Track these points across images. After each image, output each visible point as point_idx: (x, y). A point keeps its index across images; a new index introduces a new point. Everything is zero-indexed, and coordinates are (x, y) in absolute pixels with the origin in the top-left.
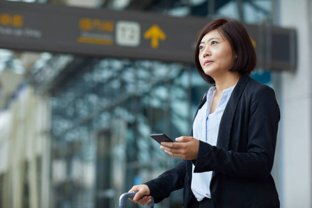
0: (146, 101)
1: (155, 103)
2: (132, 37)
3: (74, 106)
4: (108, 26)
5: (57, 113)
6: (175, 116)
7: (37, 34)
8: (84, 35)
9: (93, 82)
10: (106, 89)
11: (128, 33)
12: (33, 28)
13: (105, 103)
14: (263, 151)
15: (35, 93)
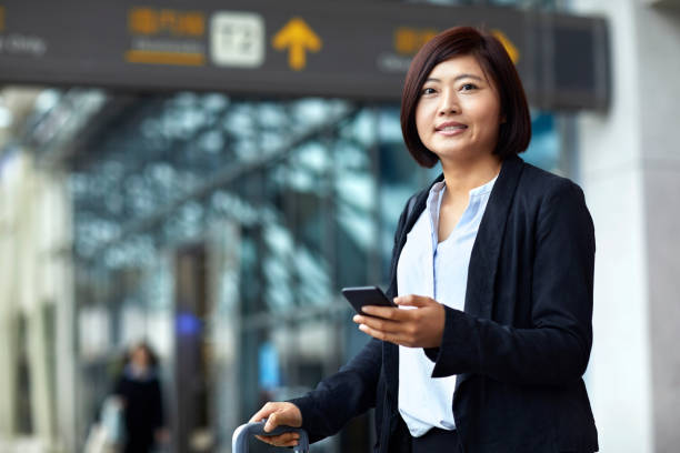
0: (280, 177)
1: (301, 181)
2: (246, 47)
3: (123, 192)
4: (192, 24)
5: (86, 209)
6: (345, 209)
7: (35, 46)
8: (142, 44)
9: (164, 139)
10: (191, 154)
11: (238, 39)
12: (27, 34)
13: (191, 183)
14: (572, 323)
15: (36, 167)
